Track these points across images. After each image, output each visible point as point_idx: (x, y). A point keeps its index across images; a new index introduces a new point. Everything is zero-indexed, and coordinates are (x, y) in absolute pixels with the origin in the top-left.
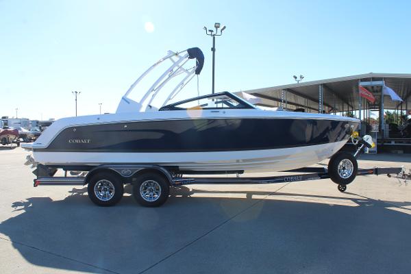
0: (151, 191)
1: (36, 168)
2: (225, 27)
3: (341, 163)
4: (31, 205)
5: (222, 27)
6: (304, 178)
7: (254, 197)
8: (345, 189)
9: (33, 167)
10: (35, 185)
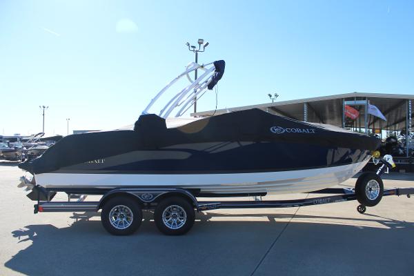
0: (175, 217)
1: (31, 191)
2: (207, 44)
3: (368, 184)
4: (35, 234)
5: (205, 44)
6: (332, 200)
7: (277, 220)
8: (364, 211)
9: (28, 189)
10: (36, 212)
